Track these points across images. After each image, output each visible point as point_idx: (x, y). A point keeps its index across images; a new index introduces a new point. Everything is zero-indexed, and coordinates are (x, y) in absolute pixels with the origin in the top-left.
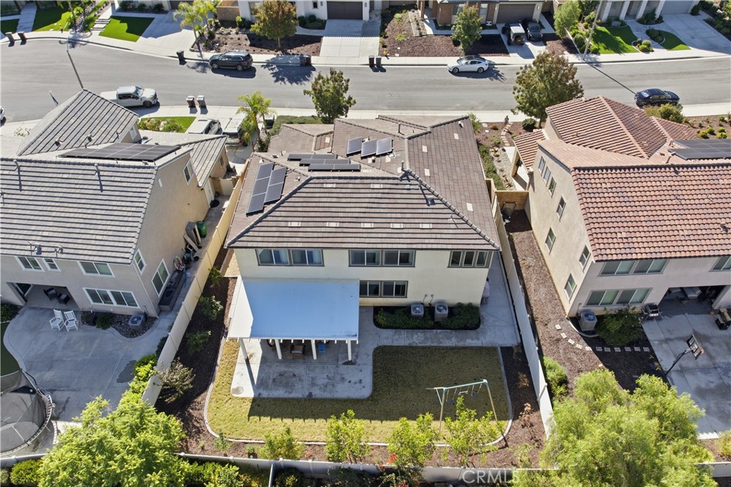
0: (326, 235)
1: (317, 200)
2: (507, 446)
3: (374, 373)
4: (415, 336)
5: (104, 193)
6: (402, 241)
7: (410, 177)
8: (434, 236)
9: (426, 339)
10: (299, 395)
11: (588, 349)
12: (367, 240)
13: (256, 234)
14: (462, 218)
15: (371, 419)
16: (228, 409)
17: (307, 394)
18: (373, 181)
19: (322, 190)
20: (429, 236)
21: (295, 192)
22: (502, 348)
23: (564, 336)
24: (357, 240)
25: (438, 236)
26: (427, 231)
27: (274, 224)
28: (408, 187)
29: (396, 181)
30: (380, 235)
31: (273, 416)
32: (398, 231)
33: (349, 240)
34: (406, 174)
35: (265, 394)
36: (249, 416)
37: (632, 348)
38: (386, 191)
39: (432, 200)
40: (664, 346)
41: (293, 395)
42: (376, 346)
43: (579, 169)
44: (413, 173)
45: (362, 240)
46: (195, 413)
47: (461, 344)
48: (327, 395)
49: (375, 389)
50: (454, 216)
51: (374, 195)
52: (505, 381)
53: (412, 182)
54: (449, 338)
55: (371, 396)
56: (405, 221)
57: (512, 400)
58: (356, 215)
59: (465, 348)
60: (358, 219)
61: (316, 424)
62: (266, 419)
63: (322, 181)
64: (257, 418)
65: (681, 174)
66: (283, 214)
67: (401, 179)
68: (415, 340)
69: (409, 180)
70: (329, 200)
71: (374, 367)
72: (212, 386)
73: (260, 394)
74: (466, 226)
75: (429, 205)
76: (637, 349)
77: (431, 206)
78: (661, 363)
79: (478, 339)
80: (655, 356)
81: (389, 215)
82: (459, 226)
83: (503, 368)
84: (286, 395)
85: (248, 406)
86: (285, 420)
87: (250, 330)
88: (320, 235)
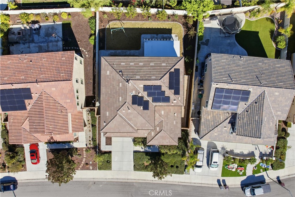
0: (154, 61)
1: (158, 72)
2: (108, 21)
3: (140, 41)
4: (129, 53)
5: (228, 74)
6: (131, 59)
7: (126, 80)
8: (121, 61)
9: (126, 52)
10: (160, 35)
11: (81, 48)
12: (141, 59)
13: (175, 61)
14: (111, 66)
15: (141, 28)
16: (178, 31)
17: (158, 36)
18: (139, 79)
19: (156, 76)
20: (122, 61)
21: (165, 75)
22: (105, 49)
23: (86, 53)
24: (144, 59)
25: (119, 61)
26: (123, 62)
27: (170, 64)
28: (128, 77)
29: (132, 79)
30: (137, 61)
31: (166, 29)
32: (132, 62)
33: (147, 59)
34: (128, 81)
35: (169, 35)
36: (172, 29)
37: (68, 48)
38: (135, 75)
39: (120, 72)
40: (59, 49)
41: (162, 35)
42: (140, 50)
43: (69, 80)
44: (125, 82)
45: (143, 59)
46: (186, 29)
47: (116, 51)
48: (153, 35)
49: (140, 36)
50: (114, 67)
51: (139, 74)
52: (106, 39)
53: (126, 79)
54: (119, 53)
55: (141, 35)
56: (129, 66)
57: (105, 33)
58: (144, 67)
59: (115, 49)
60: (144, 66)
61: (155, 26)
62: (167, 28)
63: (156, 79)
64: (170, 28)
65: (35, 80)
66: (168, 67)
67: (130, 79)
68: (129, 52)
69: (127, 79)
70: (154, 72)
71: (140, 43)
72: (183, 37)
73: (170, 35)
74: (110, 64)
75: (121, 71)
76: (67, 48)
77: (120, 70)
78: (62, 43)
79: (111, 52)
80: (63, 46)
81: (134, 67)
82: (113, 64)
83: (106, 43)
84: (163, 35)
85: (173, 31)
86: (163, 28)
87: (174, 43)
88: (156, 61)
